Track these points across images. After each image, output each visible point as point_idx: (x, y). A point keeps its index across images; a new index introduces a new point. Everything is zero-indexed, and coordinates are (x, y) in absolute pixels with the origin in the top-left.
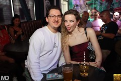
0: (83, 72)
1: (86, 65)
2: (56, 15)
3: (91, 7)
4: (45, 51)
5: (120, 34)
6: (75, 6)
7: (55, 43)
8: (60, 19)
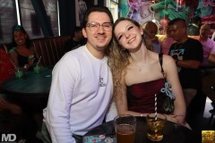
0: (153, 133)
1: (159, 119)
2: (101, 23)
3: (159, 14)
4: (82, 93)
5: (213, 63)
6: (130, 13)
7: (101, 79)
8: (108, 31)
